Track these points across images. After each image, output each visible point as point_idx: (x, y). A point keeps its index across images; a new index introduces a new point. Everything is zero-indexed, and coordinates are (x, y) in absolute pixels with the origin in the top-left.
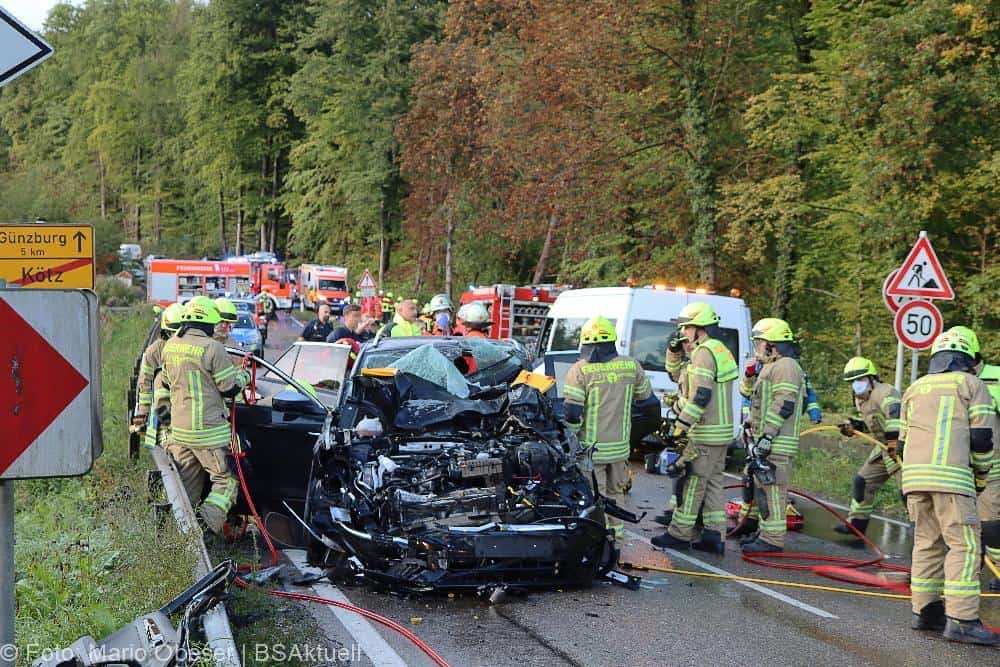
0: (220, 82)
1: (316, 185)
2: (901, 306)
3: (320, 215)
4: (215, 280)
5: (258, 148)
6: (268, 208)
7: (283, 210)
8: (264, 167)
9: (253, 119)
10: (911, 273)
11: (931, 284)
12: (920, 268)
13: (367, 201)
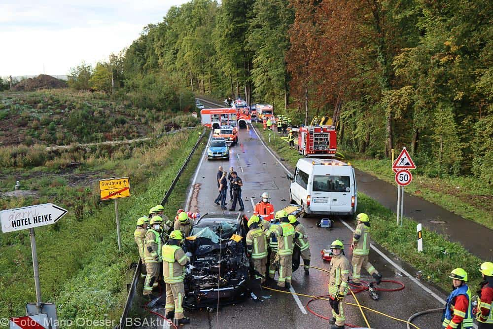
0: (226, 36)
1: (262, 73)
2: (398, 171)
3: (264, 84)
4: (224, 115)
5: (242, 59)
6: (246, 81)
7: (252, 81)
8: (245, 65)
9: (239, 49)
10: (400, 161)
11: (408, 164)
12: (404, 159)
13: (278, 80)
